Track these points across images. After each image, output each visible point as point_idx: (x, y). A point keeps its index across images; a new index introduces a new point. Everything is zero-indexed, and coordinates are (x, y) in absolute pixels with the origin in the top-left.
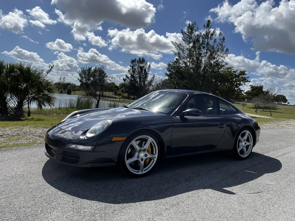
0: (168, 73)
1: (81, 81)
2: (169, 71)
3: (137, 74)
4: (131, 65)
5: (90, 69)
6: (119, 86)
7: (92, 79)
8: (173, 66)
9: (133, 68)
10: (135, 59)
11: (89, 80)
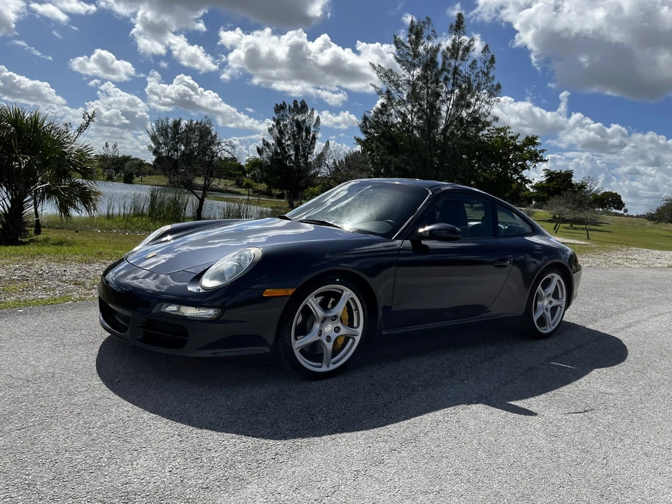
0: (363, 137)
1: (155, 152)
2: (365, 132)
3: (289, 139)
4: (276, 117)
5: (177, 124)
6: (246, 165)
7: (183, 148)
8: (375, 122)
9: (278, 123)
10: (284, 102)
11: (176, 150)
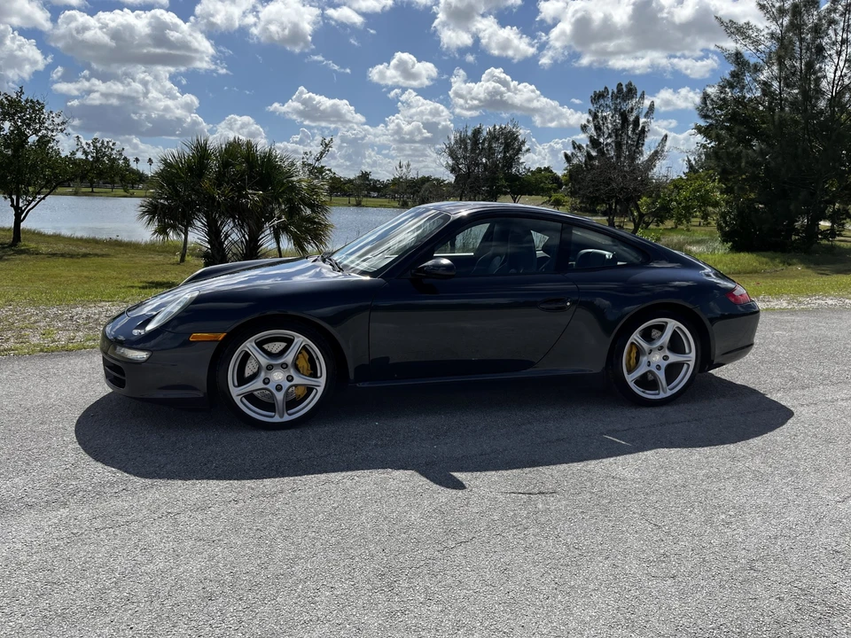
3: (610, 136)
5: (477, 132)
9: (595, 117)
10: (606, 88)
